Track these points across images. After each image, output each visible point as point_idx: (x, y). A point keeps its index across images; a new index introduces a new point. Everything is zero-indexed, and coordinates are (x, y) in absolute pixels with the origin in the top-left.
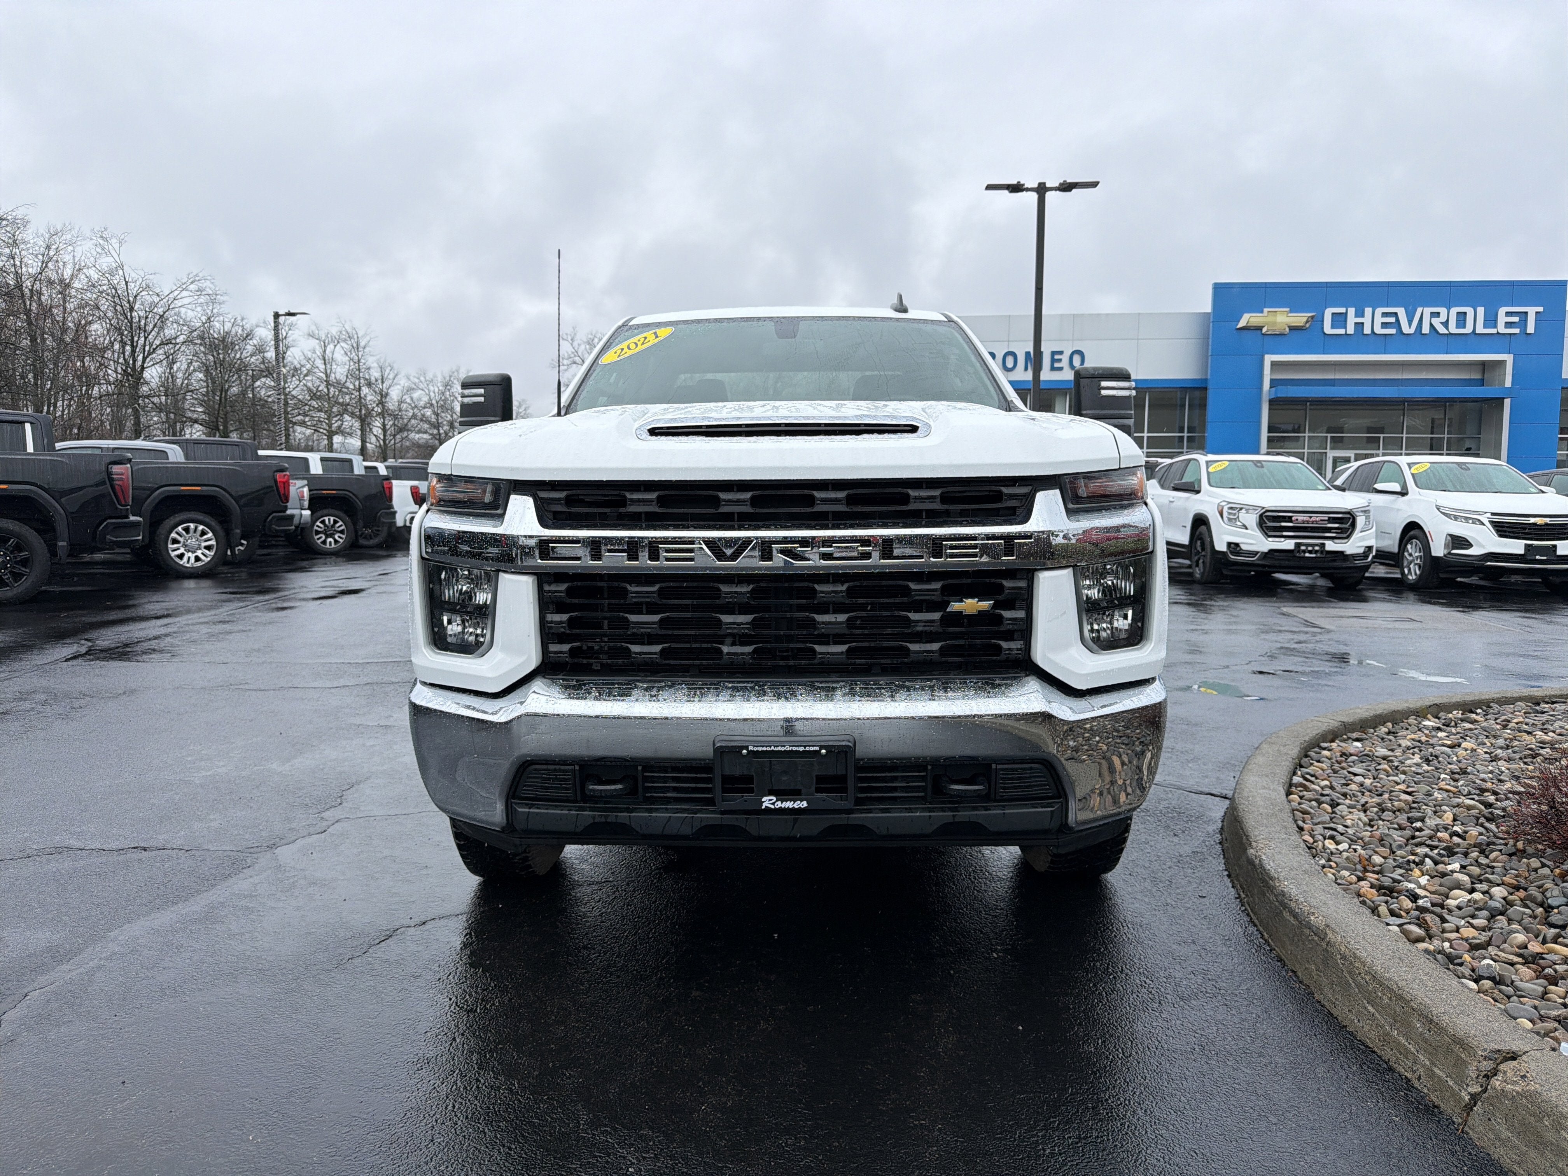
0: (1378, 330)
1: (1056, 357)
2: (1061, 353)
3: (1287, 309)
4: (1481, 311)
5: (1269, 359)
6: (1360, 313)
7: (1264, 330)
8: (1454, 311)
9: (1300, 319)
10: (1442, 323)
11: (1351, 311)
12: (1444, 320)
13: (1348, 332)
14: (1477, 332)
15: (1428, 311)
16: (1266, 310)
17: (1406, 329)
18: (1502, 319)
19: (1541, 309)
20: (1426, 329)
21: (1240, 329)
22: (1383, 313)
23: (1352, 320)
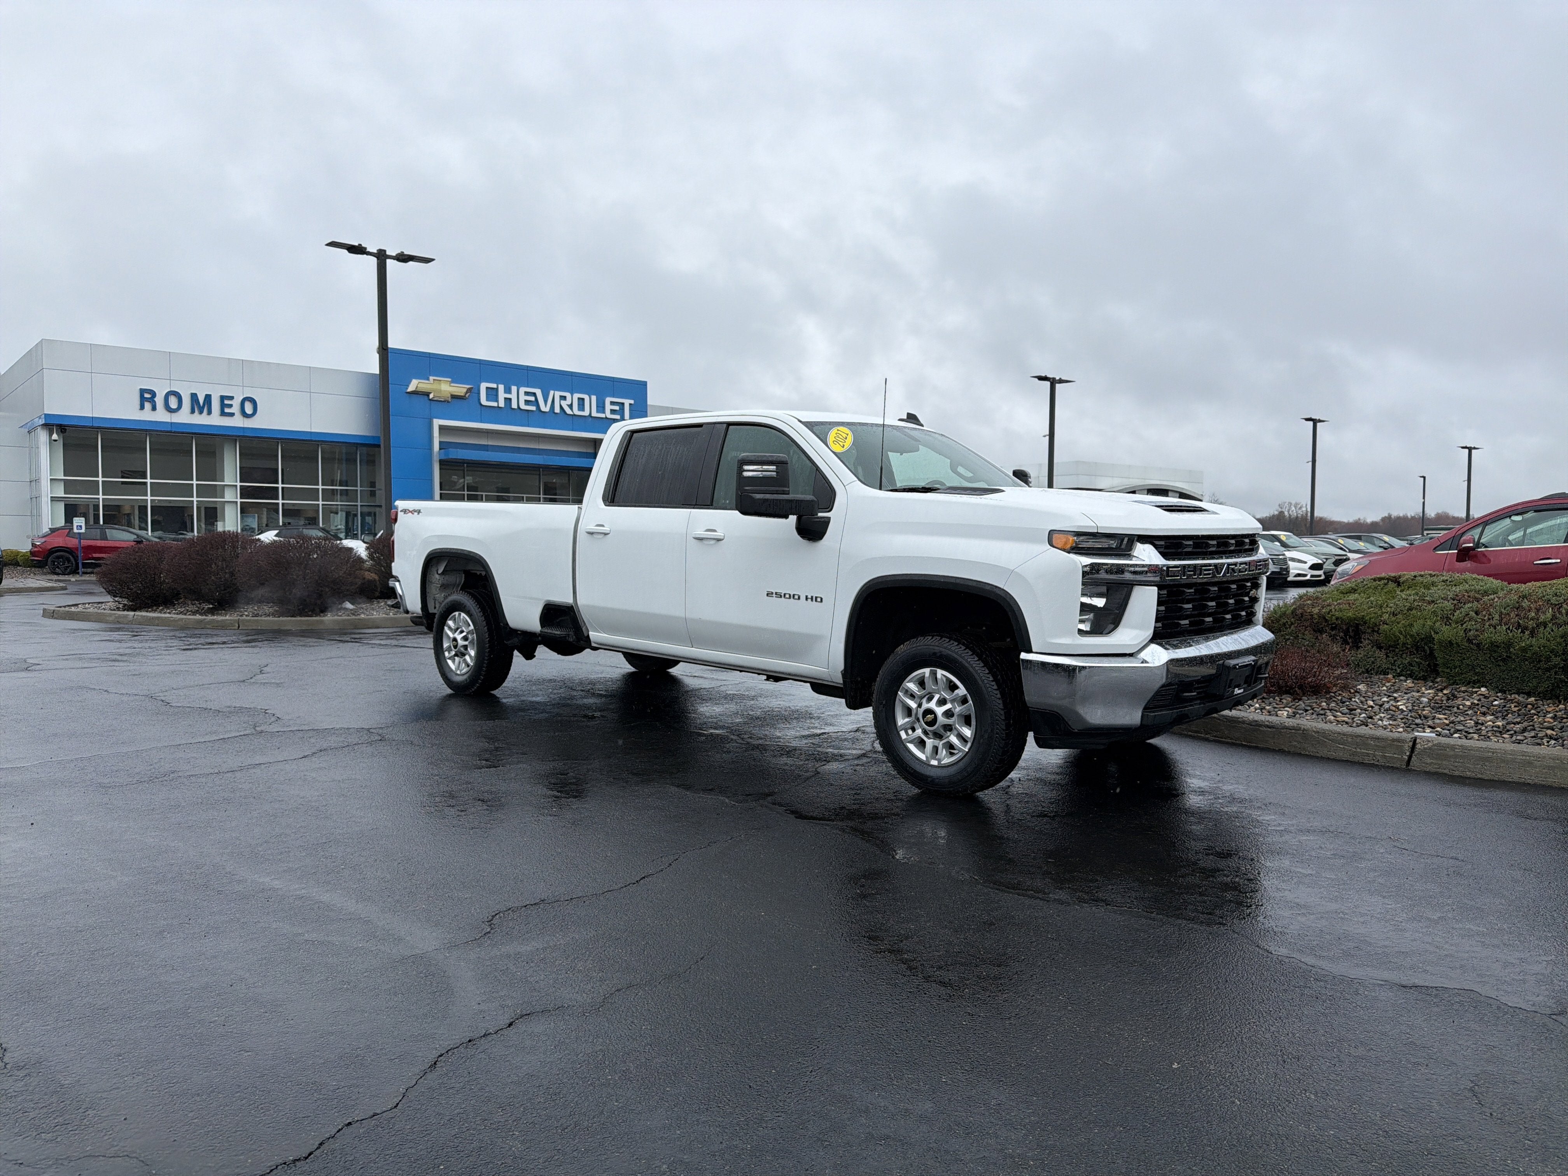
0: (523, 406)
1: (226, 402)
2: (232, 398)
3: (450, 380)
4: (594, 398)
5: (437, 423)
6: (508, 390)
7: (431, 396)
8: (576, 396)
9: (460, 389)
10: (568, 405)
11: (501, 388)
12: (570, 403)
13: (500, 406)
14: (593, 415)
15: (558, 394)
16: (431, 378)
17: (543, 408)
18: (608, 407)
19: (632, 402)
20: (557, 410)
21: (409, 393)
22: (525, 392)
23: (502, 395)
